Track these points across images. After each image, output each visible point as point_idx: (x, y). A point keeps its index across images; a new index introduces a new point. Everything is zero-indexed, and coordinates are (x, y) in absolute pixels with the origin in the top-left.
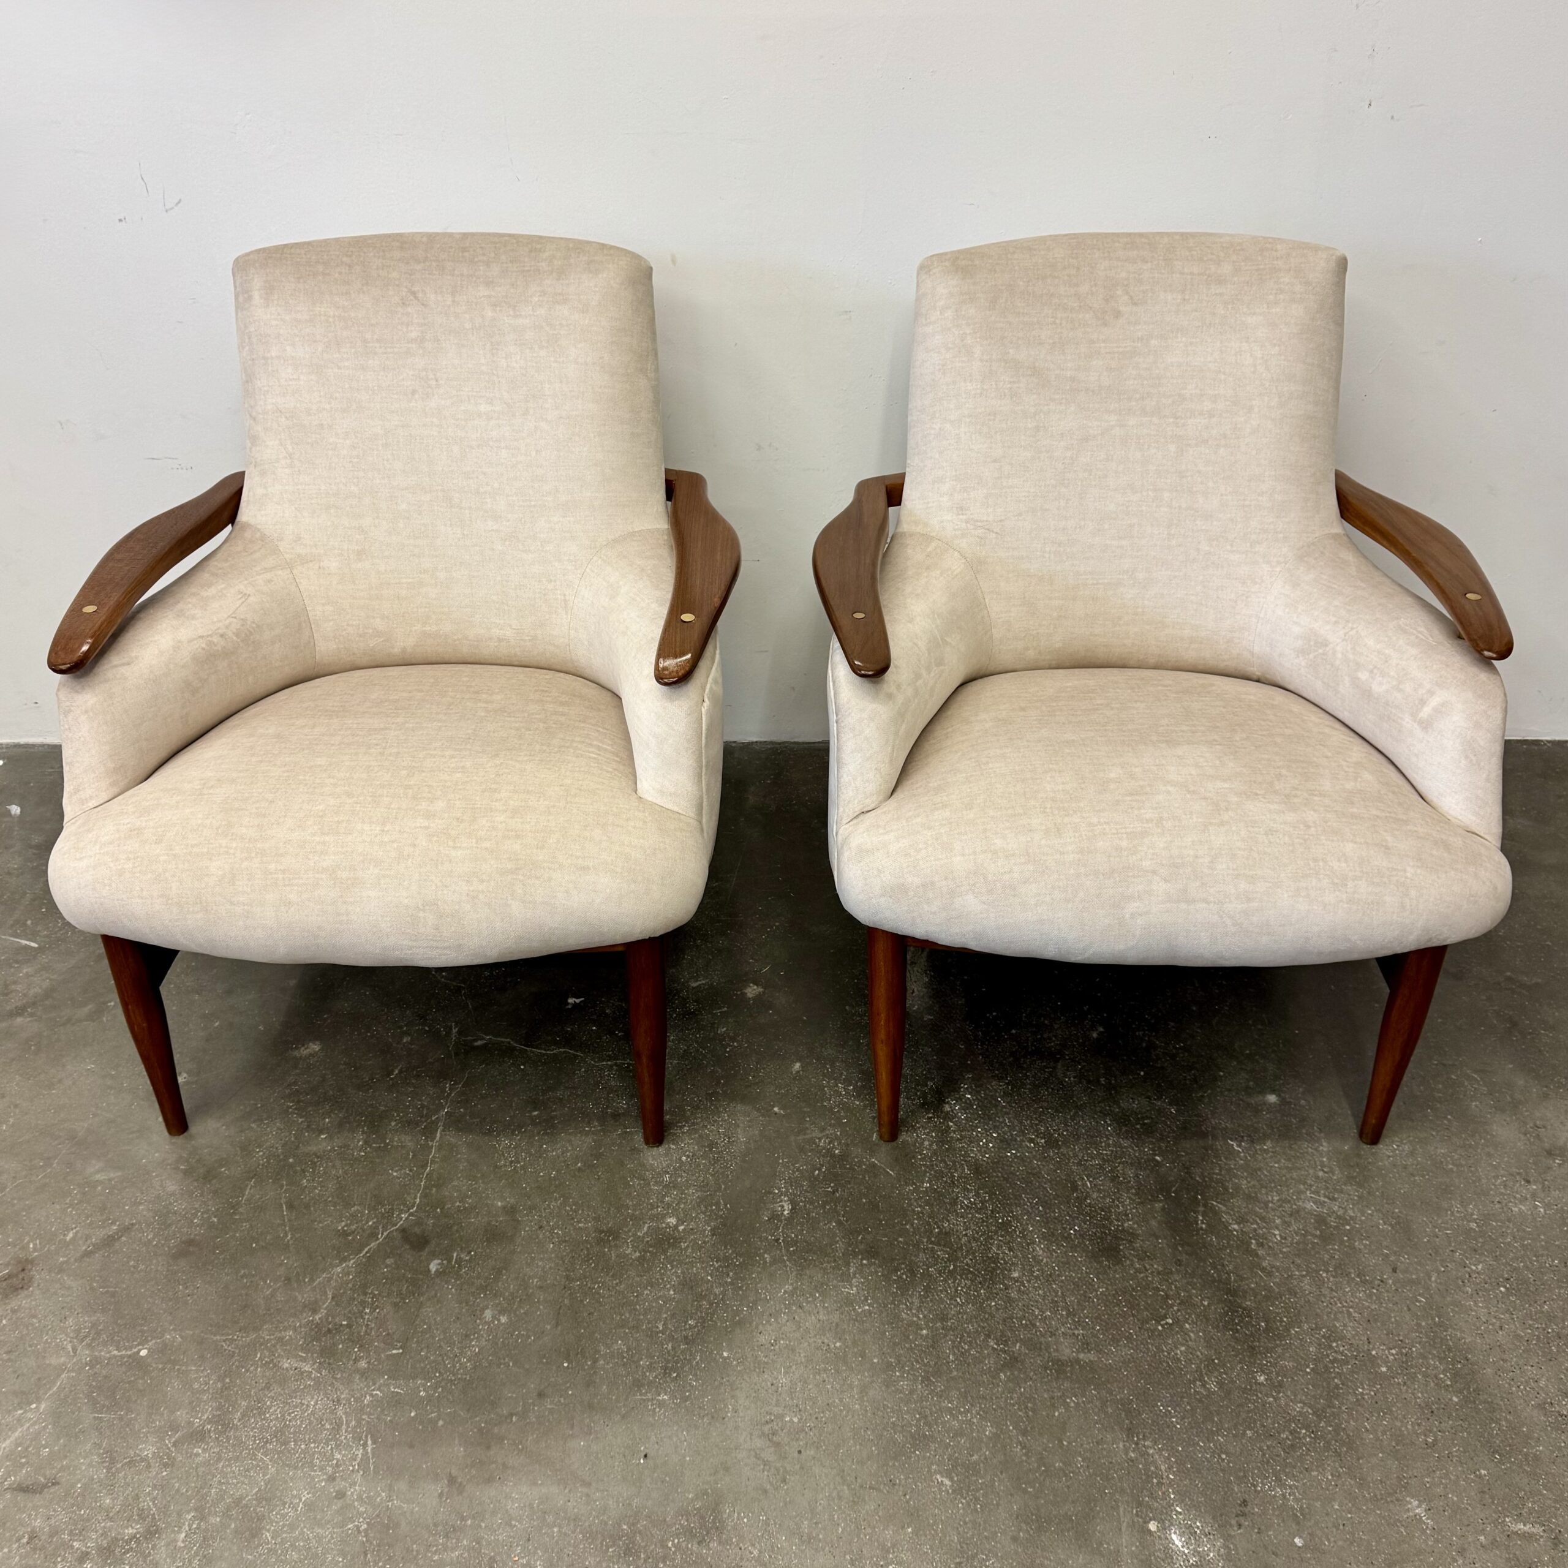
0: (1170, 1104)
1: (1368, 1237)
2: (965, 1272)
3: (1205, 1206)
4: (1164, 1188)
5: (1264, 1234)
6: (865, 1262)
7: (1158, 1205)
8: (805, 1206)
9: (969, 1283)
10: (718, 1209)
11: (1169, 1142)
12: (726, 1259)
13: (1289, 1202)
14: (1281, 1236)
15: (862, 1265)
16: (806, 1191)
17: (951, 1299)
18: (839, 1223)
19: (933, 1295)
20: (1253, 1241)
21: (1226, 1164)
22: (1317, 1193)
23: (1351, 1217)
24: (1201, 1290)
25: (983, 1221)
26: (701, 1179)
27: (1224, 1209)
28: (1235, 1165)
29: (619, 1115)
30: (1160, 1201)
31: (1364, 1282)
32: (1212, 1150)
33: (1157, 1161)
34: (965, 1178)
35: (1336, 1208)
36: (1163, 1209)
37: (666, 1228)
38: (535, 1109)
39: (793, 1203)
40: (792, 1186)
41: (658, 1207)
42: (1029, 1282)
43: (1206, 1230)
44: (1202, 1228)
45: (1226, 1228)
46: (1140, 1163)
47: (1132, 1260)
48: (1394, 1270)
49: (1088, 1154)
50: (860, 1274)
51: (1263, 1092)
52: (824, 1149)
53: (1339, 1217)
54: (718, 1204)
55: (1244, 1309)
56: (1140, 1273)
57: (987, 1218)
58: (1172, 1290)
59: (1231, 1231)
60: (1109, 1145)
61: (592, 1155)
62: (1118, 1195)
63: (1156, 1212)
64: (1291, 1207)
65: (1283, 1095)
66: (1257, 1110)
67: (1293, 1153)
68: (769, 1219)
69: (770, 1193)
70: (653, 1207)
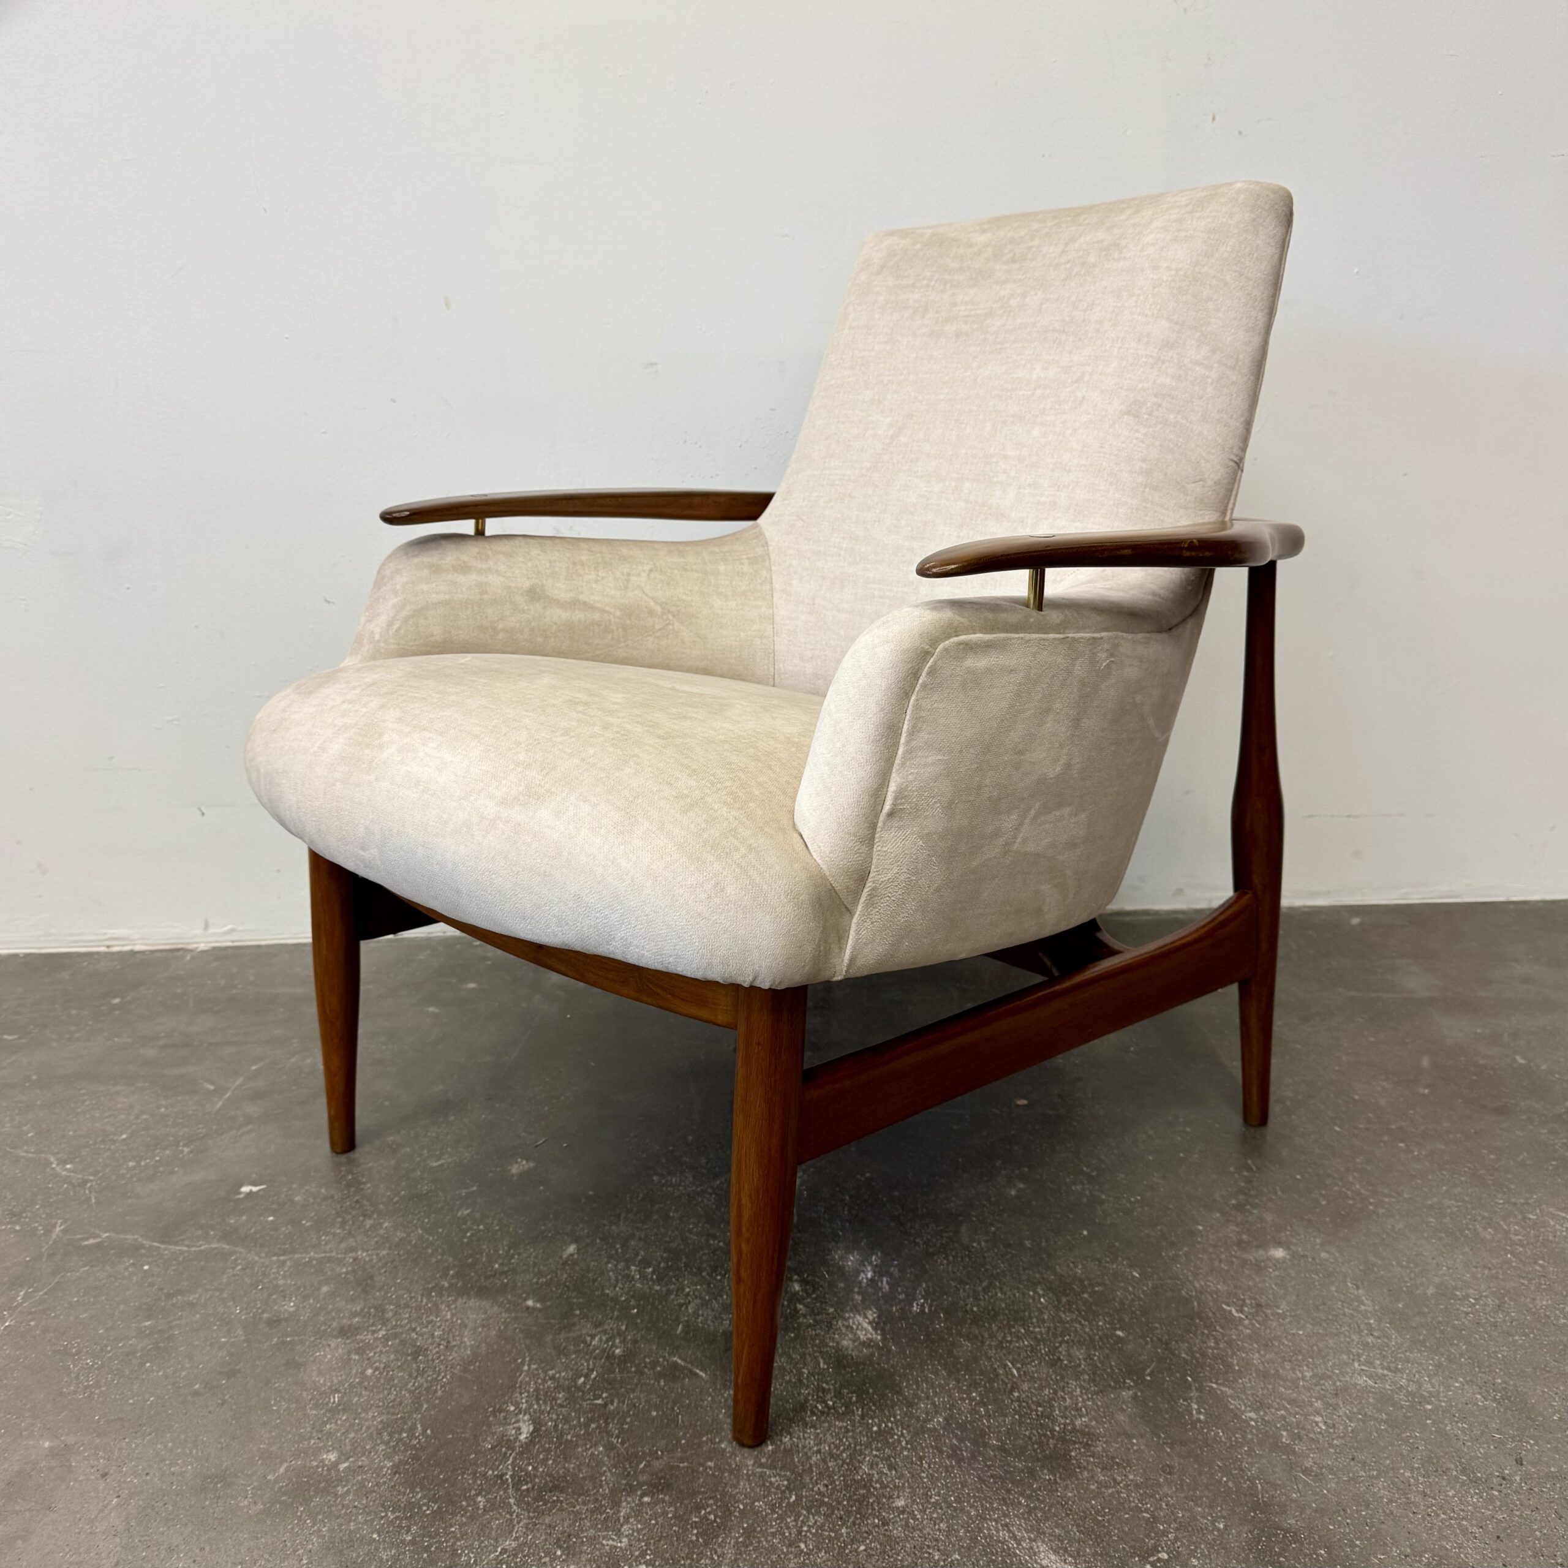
0: (1130, 1267)
1: (1463, 1419)
2: (814, 1506)
3: (1200, 1389)
4: (1134, 1371)
5: (1298, 1422)
6: (646, 1499)
7: (1126, 1394)
8: (556, 1426)
9: (820, 1520)
10: (412, 1436)
11: (1133, 1312)
12: (410, 1505)
13: (1330, 1377)
14: (1325, 1423)
15: (641, 1504)
16: (561, 1406)
17: (790, 1545)
18: (610, 1447)
19: (759, 1542)
20: (1284, 1433)
21: (1223, 1335)
22: (1369, 1363)
23: (1430, 1392)
24: (1211, 1507)
25: (848, 1431)
26: (392, 1397)
27: (1229, 1392)
28: (1239, 1335)
29: (279, 1321)
30: (1130, 1388)
31: (1476, 1481)
32: (1201, 1319)
33: (1119, 1337)
34: (818, 1374)
35: (1403, 1382)
36: (1135, 1397)
37: (318, 1467)
38: (148, 1317)
39: (537, 1423)
40: (538, 1400)
41: (311, 1438)
42: (923, 1511)
43: (1206, 1422)
44: (1199, 1420)
45: (1238, 1417)
46: (1092, 1340)
47: (1092, 1470)
48: (1519, 1462)
49: (1011, 1333)
50: (636, 1516)
51: (1264, 1245)
52: (597, 1348)
53: (1412, 1394)
54: (413, 1428)
55: (1287, 1531)
56: (1107, 1487)
57: (853, 1426)
58: (1161, 1509)
59: (1246, 1421)
60: (1044, 1321)
61: (220, 1373)
62: (1062, 1384)
63: (1123, 1403)
64: (1334, 1384)
65: (1293, 1247)
66: (1259, 1268)
67: (1323, 1316)
68: (493, 1447)
69: (500, 1411)
70: (302, 1438)
